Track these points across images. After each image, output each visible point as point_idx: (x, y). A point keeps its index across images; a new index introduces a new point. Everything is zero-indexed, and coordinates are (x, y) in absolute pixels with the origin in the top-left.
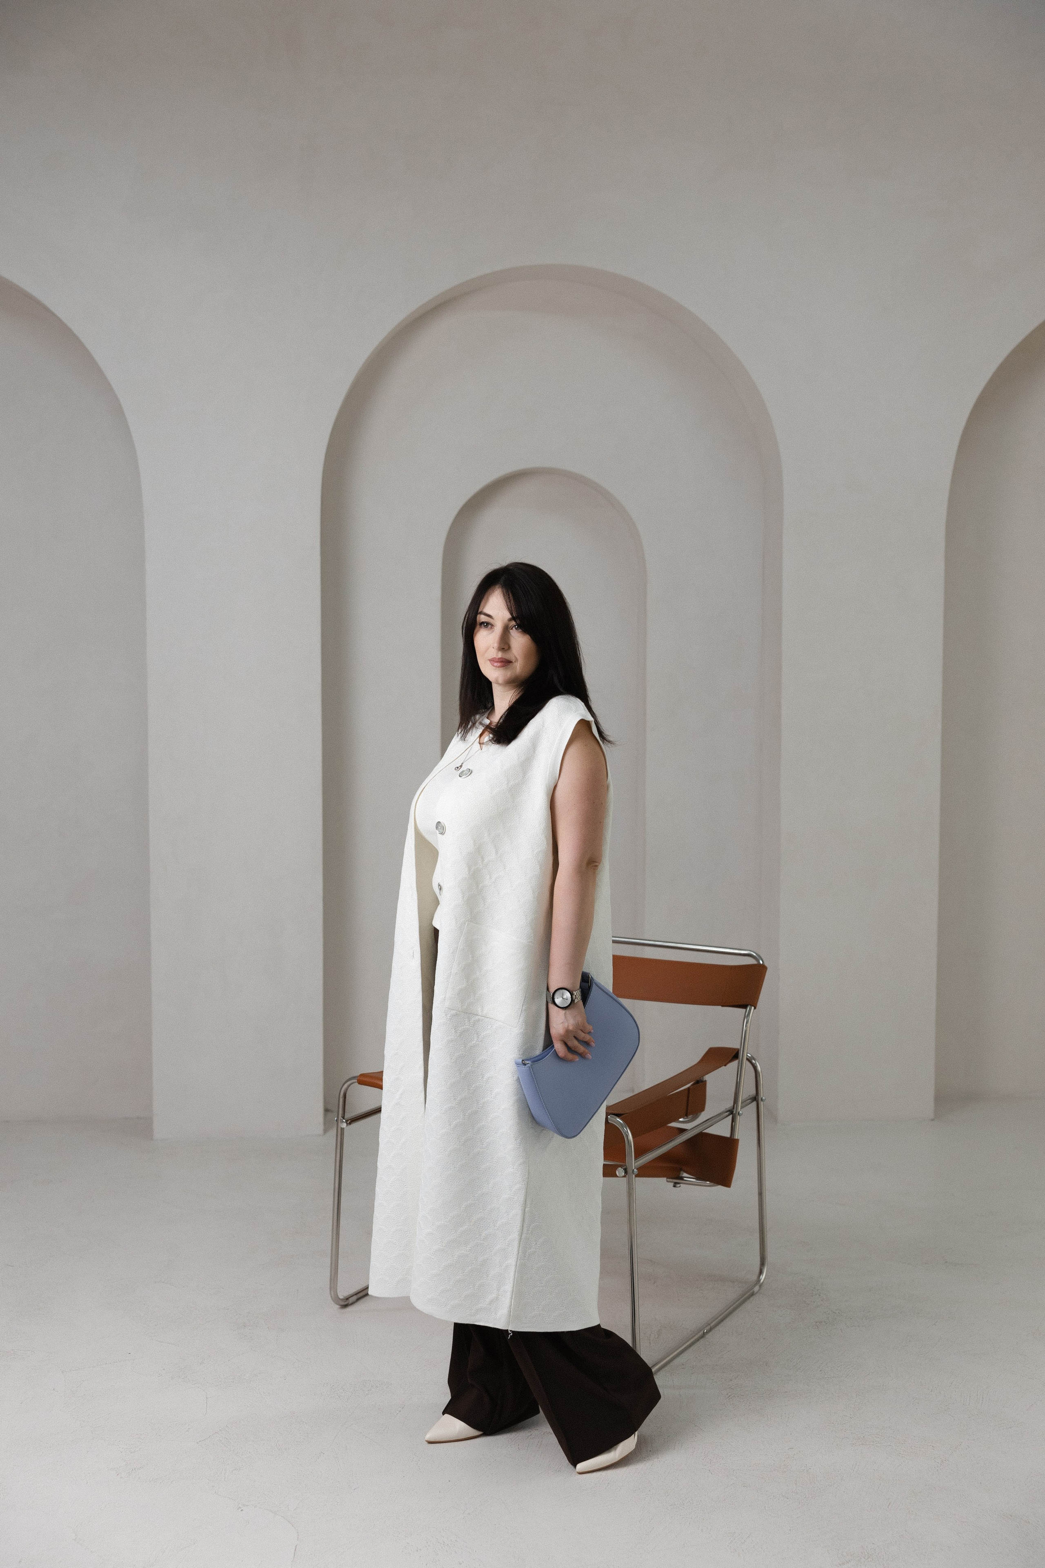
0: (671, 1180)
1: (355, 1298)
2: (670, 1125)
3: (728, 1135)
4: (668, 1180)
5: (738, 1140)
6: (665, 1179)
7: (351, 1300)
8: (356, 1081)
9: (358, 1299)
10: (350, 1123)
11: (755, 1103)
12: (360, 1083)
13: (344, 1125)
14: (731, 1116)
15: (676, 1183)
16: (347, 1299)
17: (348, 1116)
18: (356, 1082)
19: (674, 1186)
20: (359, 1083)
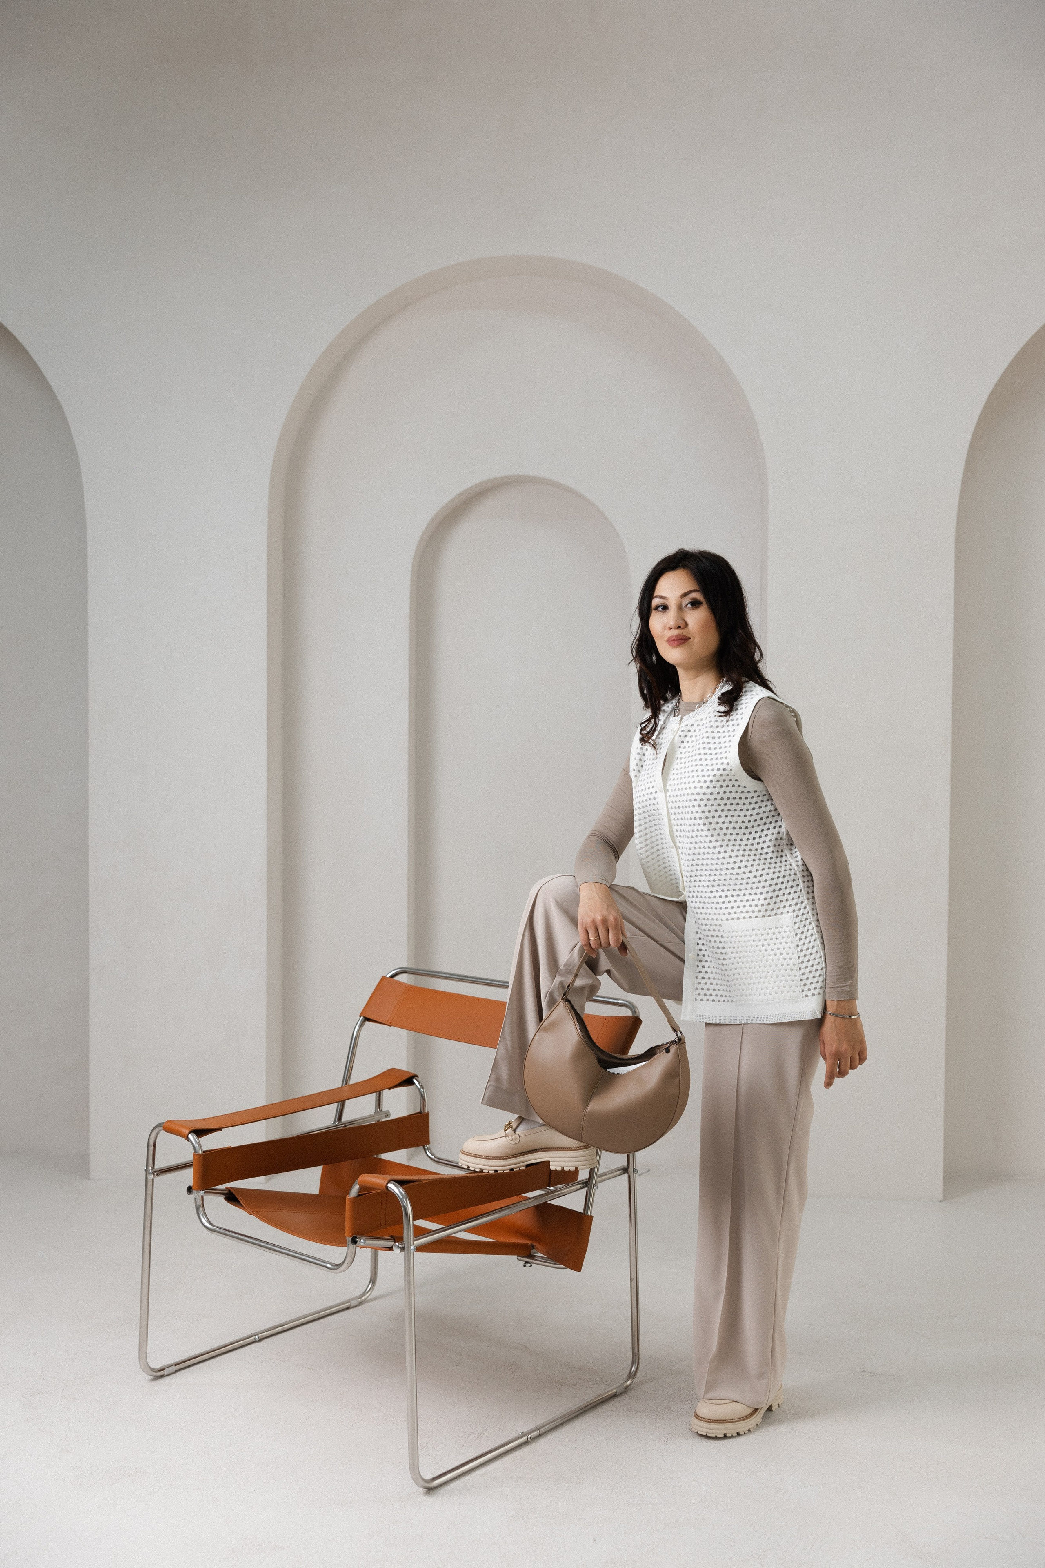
0: (522, 1258)
1: (174, 1368)
2: (523, 1195)
3: (580, 1209)
4: (519, 1258)
5: (592, 1217)
6: (515, 1257)
7: (167, 1371)
8: (162, 1128)
9: (176, 1371)
10: (157, 1175)
11: (626, 1175)
12: (167, 1130)
13: (151, 1177)
14: (585, 1190)
15: (526, 1262)
16: (163, 1370)
17: (157, 1167)
18: (160, 1130)
19: (524, 1266)
20: (165, 1131)
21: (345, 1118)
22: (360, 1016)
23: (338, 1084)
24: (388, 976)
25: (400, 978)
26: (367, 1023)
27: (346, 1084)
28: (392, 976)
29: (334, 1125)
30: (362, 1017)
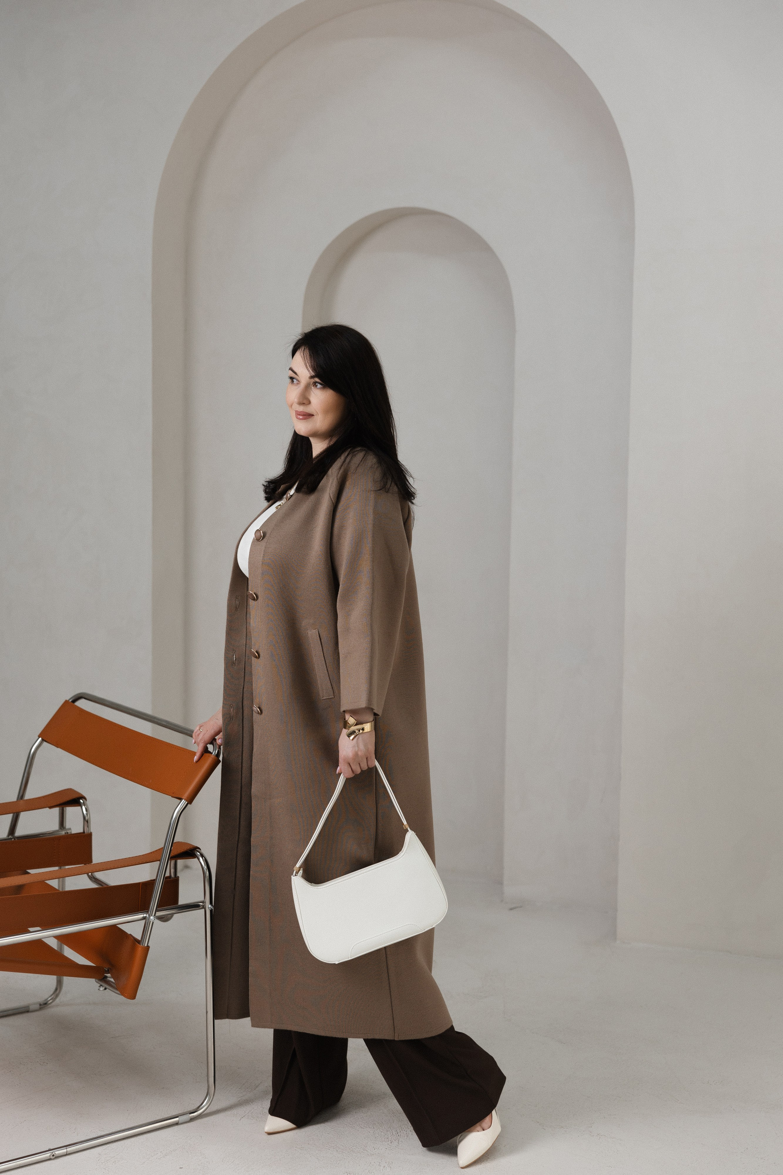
3: (140, 937)
4: (96, 980)
5: (148, 947)
11: (203, 910)
15: (101, 985)
21: (20, 832)
22: (39, 737)
23: (14, 798)
24: (70, 701)
25: (82, 704)
26: (45, 743)
27: (22, 799)
28: (74, 701)
29: (8, 838)
30: (40, 739)
